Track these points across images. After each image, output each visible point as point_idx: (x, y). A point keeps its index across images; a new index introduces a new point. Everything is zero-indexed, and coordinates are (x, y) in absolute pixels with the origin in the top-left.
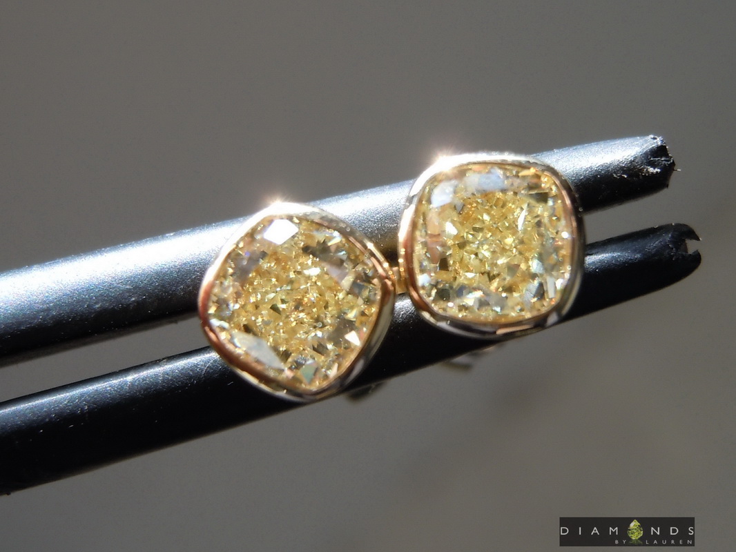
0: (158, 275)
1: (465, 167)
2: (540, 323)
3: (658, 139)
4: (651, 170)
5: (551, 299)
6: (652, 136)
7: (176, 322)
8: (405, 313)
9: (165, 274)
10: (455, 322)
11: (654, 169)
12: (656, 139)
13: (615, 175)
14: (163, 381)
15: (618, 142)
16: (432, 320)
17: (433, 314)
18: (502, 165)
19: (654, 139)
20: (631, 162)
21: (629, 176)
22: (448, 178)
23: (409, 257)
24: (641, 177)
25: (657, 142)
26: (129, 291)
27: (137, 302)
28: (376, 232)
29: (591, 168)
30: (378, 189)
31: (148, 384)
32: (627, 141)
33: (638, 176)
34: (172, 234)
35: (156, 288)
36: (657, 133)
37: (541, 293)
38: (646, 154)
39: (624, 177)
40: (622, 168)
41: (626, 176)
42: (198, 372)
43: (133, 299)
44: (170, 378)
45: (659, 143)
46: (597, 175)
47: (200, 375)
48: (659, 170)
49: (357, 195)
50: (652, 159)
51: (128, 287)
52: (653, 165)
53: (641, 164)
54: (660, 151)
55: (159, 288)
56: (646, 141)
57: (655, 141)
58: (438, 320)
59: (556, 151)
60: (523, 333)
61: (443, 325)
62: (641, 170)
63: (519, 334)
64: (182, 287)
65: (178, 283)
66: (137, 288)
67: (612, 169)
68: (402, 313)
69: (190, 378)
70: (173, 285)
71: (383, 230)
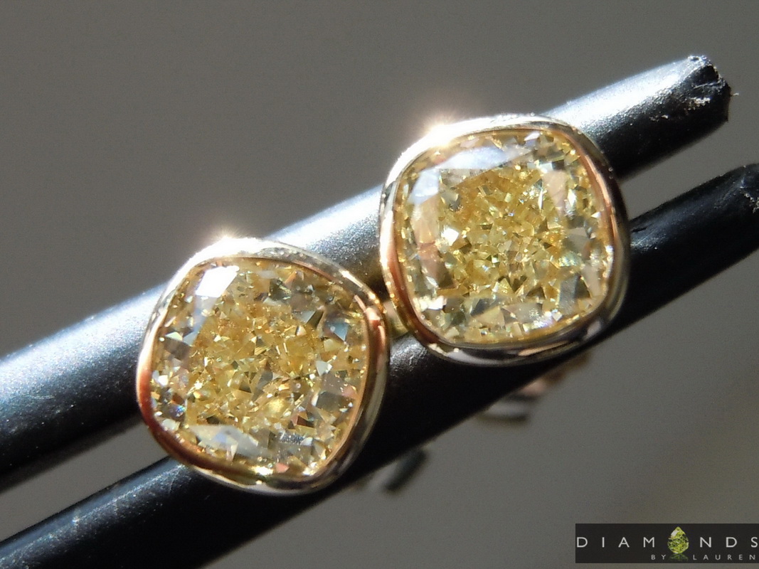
0: (86, 375)
3: (700, 60)
4: (698, 101)
6: (692, 57)
8: (414, 357)
9: (93, 370)
11: (702, 99)
12: (697, 59)
13: (652, 119)
14: (119, 512)
16: (439, 350)
19: (695, 59)
20: (670, 96)
21: (671, 115)
23: (399, 280)
24: (687, 114)
25: (699, 64)
26: (49, 402)
27: (64, 414)
28: (356, 258)
29: (618, 116)
31: (100, 521)
32: (660, 70)
33: (683, 113)
34: (92, 318)
35: (84, 390)
36: (697, 52)
38: (687, 81)
39: (664, 118)
40: (660, 107)
41: (667, 117)
42: (162, 491)
43: (59, 411)
44: (128, 506)
45: (703, 64)
46: (629, 123)
47: (166, 495)
48: (708, 99)
50: (697, 87)
51: (48, 397)
52: (700, 94)
53: (684, 97)
54: (707, 74)
55: (88, 390)
56: (684, 66)
57: (697, 62)
62: (686, 105)
64: (118, 382)
65: (111, 378)
66: (60, 396)
67: (647, 111)
68: (411, 358)
69: (153, 501)
70: (105, 383)
71: (364, 254)
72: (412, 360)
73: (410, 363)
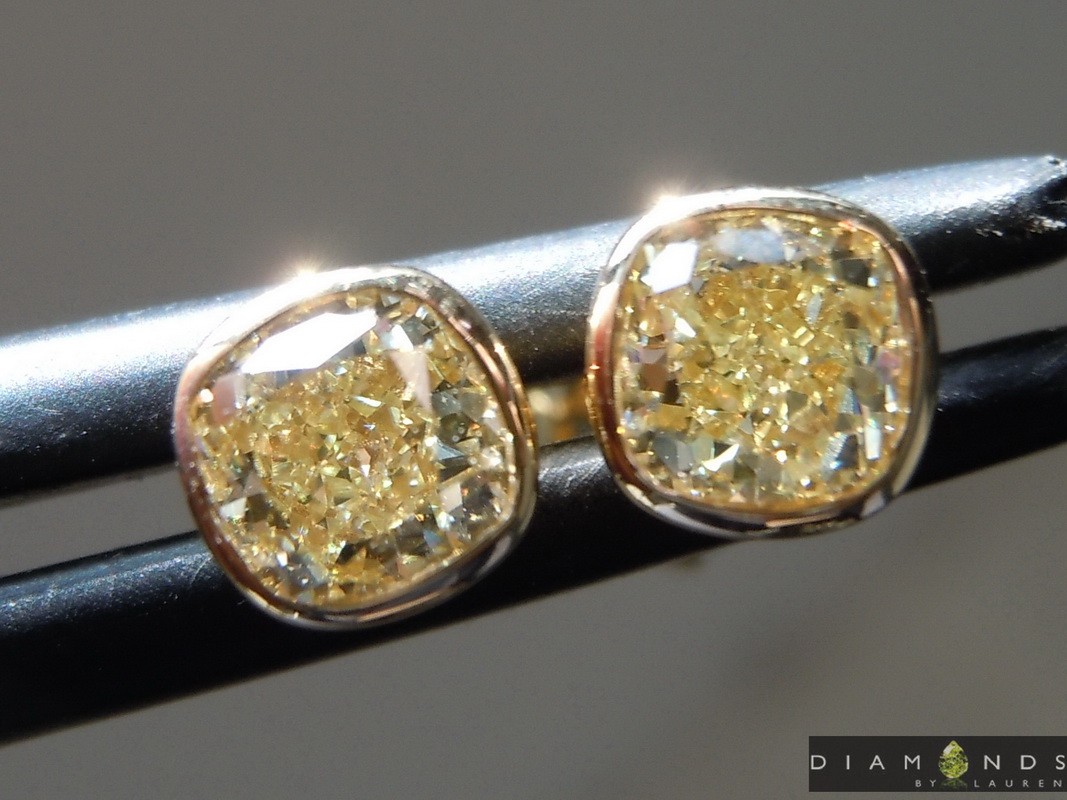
0: (114, 394)
1: (715, 216)
2: (850, 511)
3: (1062, 165)
4: (1048, 223)
5: (872, 463)
6: (1051, 159)
7: (140, 478)
8: (575, 480)
9: (124, 392)
10: (685, 506)
11: (1054, 221)
12: (1058, 164)
13: (979, 231)
14: (115, 593)
15: (987, 167)
16: (646, 501)
17: (647, 489)
18: (783, 211)
19: (1055, 163)
20: (1011, 207)
21: (1006, 233)
22: (683, 235)
24: (1028, 237)
25: (1060, 170)
26: (54, 419)
27: (72, 442)
28: (527, 324)
29: (934, 215)
30: (529, 240)
31: (87, 599)
33: (1022, 234)
34: (138, 313)
35: (107, 416)
37: (852, 453)
38: (1039, 192)
39: (996, 235)
40: (993, 218)
41: (999, 234)
42: (182, 579)
43: (64, 436)
45: (1064, 173)
46: (945, 229)
47: (186, 585)
48: (1063, 225)
49: (492, 253)
50: (1050, 202)
51: (54, 412)
52: (1052, 214)
53: (1030, 212)
55: (113, 416)
56: (1040, 169)
57: (1057, 167)
58: (655, 503)
59: (868, 179)
60: (819, 527)
61: (666, 511)
62: (1029, 223)
63: (810, 529)
64: (156, 415)
65: (149, 408)
66: (71, 414)
67: (975, 219)
68: (570, 479)
69: (166, 589)
70: (139, 412)
71: (540, 322)
72: (571, 482)
73: (567, 485)
